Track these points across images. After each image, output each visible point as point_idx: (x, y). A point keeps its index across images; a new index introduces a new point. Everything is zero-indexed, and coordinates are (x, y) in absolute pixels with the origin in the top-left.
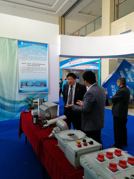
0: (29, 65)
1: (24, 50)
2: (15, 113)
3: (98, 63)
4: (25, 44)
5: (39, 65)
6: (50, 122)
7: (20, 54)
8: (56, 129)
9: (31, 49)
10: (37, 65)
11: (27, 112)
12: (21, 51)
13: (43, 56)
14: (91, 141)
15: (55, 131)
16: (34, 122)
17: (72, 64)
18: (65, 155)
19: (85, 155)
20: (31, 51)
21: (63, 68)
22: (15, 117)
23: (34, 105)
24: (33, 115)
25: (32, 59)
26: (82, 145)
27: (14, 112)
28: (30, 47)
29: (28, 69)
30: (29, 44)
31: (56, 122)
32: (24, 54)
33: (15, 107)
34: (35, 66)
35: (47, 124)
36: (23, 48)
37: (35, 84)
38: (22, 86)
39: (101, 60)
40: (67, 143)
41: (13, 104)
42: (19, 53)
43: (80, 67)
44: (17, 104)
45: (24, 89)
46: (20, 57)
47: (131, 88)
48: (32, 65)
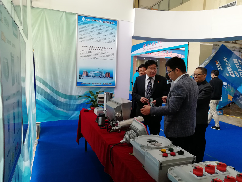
0: (92, 49)
1: (86, 29)
2: (71, 112)
3: (184, 50)
4: (88, 20)
5: (105, 49)
6: (122, 123)
7: (80, 34)
8: (131, 133)
9: (95, 27)
10: (102, 49)
11: (88, 111)
12: (81, 29)
13: (111, 37)
14: (181, 151)
15: (129, 136)
16: (100, 123)
17: (148, 49)
18: (144, 167)
19: (174, 167)
20: (95, 30)
21: (134, 55)
22: (70, 117)
23: (99, 101)
24: (97, 115)
25: (95, 41)
26: (169, 155)
27: (69, 110)
28: (94, 25)
29: (90, 53)
30: (92, 21)
31: (131, 124)
32: (86, 34)
33: (72, 103)
34: (99, 50)
35: (117, 127)
36: (84, 25)
37: (97, 75)
38: (82, 76)
39: (189, 45)
40: (147, 151)
41: (69, 100)
42: (79, 32)
43: (158, 54)
44: (74, 100)
45: (84, 80)
46: (80, 38)
47: (231, 86)
48: (95, 49)
